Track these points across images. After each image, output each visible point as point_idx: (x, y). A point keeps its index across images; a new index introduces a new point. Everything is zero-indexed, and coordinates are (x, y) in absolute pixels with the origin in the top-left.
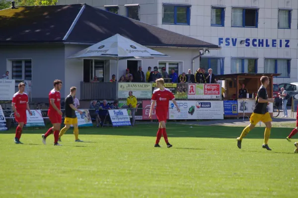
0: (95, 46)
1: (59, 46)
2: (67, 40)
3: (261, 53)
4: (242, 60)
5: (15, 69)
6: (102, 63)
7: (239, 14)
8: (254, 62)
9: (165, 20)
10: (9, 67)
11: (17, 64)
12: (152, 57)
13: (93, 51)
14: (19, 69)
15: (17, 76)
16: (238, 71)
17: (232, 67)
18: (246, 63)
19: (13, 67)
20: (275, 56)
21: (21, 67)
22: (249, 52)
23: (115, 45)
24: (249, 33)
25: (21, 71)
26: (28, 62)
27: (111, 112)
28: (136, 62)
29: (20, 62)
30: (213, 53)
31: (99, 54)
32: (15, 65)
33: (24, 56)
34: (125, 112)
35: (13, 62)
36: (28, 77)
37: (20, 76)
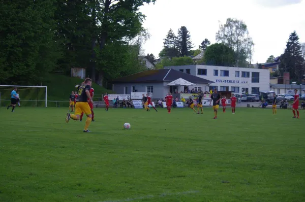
0: (173, 82)
1: (162, 82)
2: (165, 79)
3: (230, 85)
4: (224, 87)
6: (176, 87)
7: (223, 73)
8: (227, 88)
9: (199, 74)
10: (146, 88)
11: (149, 88)
12: (192, 86)
13: (173, 83)
15: (149, 91)
16: (222, 90)
17: (221, 89)
18: (225, 88)
20: (234, 86)
22: (226, 85)
23: (179, 81)
24: (226, 78)
26: (152, 87)
27: (177, 103)
28: (187, 87)
30: (212, 85)
33: (150, 85)
34: (182, 103)
36: (152, 92)
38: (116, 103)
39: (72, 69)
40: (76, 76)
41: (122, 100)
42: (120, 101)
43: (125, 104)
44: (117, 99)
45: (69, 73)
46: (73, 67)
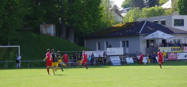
0: (151, 35)
1: (138, 35)
2: (141, 33)
5: (123, 44)
6: (153, 41)
9: (175, 25)
11: (124, 42)
12: (171, 38)
14: (124, 44)
19: (122, 43)
21: (125, 43)
25: (125, 45)
26: (127, 41)
28: (165, 40)
29: (125, 41)
31: (152, 38)
32: (123, 42)
35: (122, 42)
36: (128, 46)
37: (125, 46)
38: (92, 60)
39: (41, 25)
40: (46, 33)
41: (98, 56)
42: (96, 58)
43: (101, 61)
44: (93, 55)
45: (37, 30)
46: (42, 24)
